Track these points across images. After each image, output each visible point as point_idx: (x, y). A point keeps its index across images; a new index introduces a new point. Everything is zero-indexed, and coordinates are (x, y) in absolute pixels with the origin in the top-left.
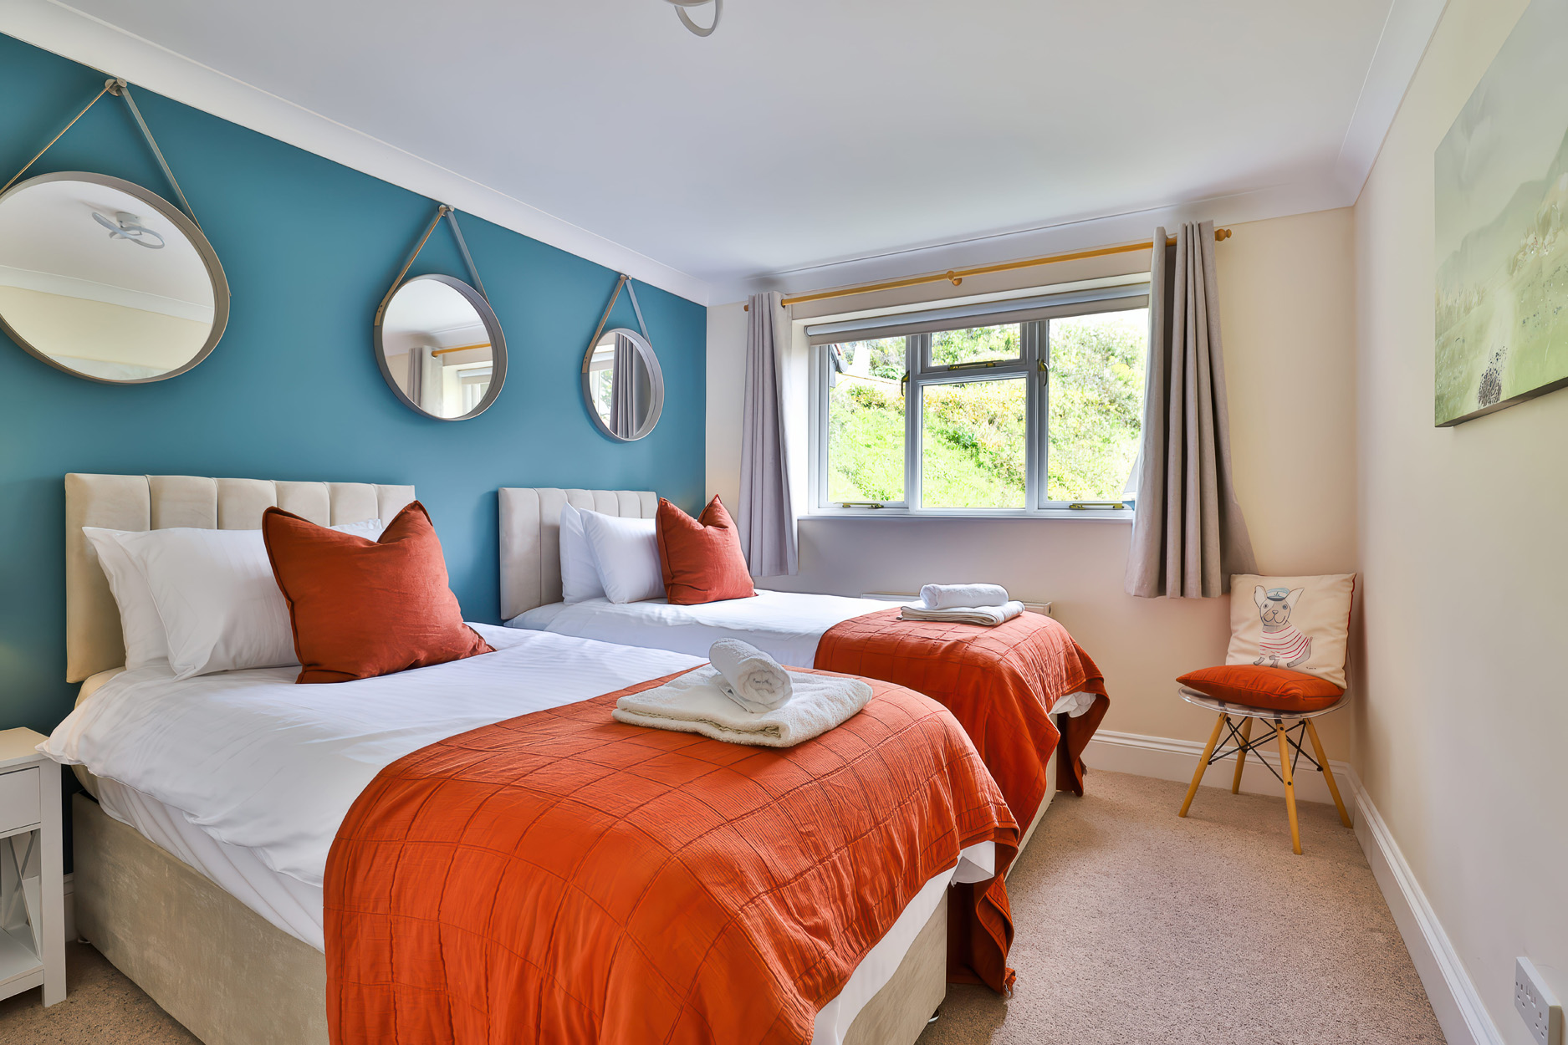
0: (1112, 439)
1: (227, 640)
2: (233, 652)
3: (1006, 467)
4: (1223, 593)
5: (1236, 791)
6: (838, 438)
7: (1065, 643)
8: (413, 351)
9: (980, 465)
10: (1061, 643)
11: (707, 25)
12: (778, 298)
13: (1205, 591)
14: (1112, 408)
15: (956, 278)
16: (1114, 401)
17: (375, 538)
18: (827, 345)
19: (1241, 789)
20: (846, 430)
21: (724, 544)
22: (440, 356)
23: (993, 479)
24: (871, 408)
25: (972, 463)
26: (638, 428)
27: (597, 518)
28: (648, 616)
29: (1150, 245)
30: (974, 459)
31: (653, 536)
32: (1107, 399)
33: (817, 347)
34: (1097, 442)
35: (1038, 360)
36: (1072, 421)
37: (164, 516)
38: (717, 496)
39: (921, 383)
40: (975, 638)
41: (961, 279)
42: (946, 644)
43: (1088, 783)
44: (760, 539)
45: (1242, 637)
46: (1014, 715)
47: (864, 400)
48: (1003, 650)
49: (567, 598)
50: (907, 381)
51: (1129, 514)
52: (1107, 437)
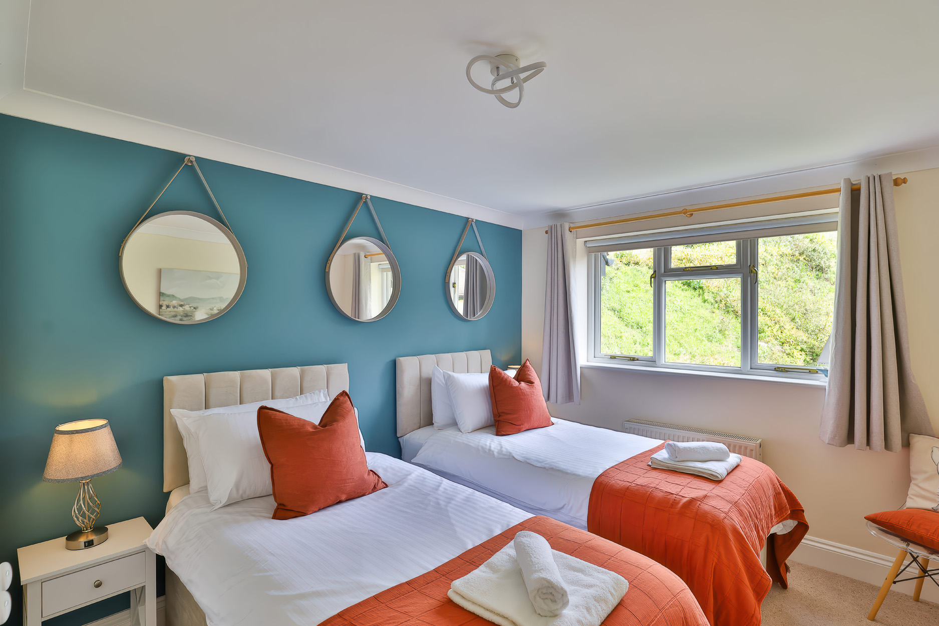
0: (802, 280)
1: (237, 486)
2: (241, 492)
3: (723, 302)
4: (903, 446)
5: (917, 598)
6: (608, 288)
7: (774, 485)
8: (355, 254)
9: (705, 301)
10: (770, 486)
11: (516, 101)
12: (567, 226)
13: (887, 445)
14: (801, 258)
15: (688, 213)
16: (803, 254)
17: (317, 422)
18: (600, 253)
19: (922, 597)
20: (613, 282)
21: (531, 394)
22: (369, 257)
23: (714, 310)
24: (630, 265)
25: (700, 300)
26: (481, 308)
27: (453, 377)
28: (482, 447)
29: (839, 190)
30: (701, 297)
31: (487, 386)
32: (798, 252)
33: (593, 254)
34: (791, 282)
35: (750, 266)
36: (771, 268)
37: (212, 399)
38: (528, 359)
39: (664, 279)
40: (705, 496)
41: (692, 214)
42: (685, 500)
43: (791, 579)
44: (555, 380)
45: (921, 485)
46: (736, 565)
47: (624, 261)
48: (726, 507)
49: (435, 424)
50: (655, 278)
51: (822, 381)
52: (798, 279)
